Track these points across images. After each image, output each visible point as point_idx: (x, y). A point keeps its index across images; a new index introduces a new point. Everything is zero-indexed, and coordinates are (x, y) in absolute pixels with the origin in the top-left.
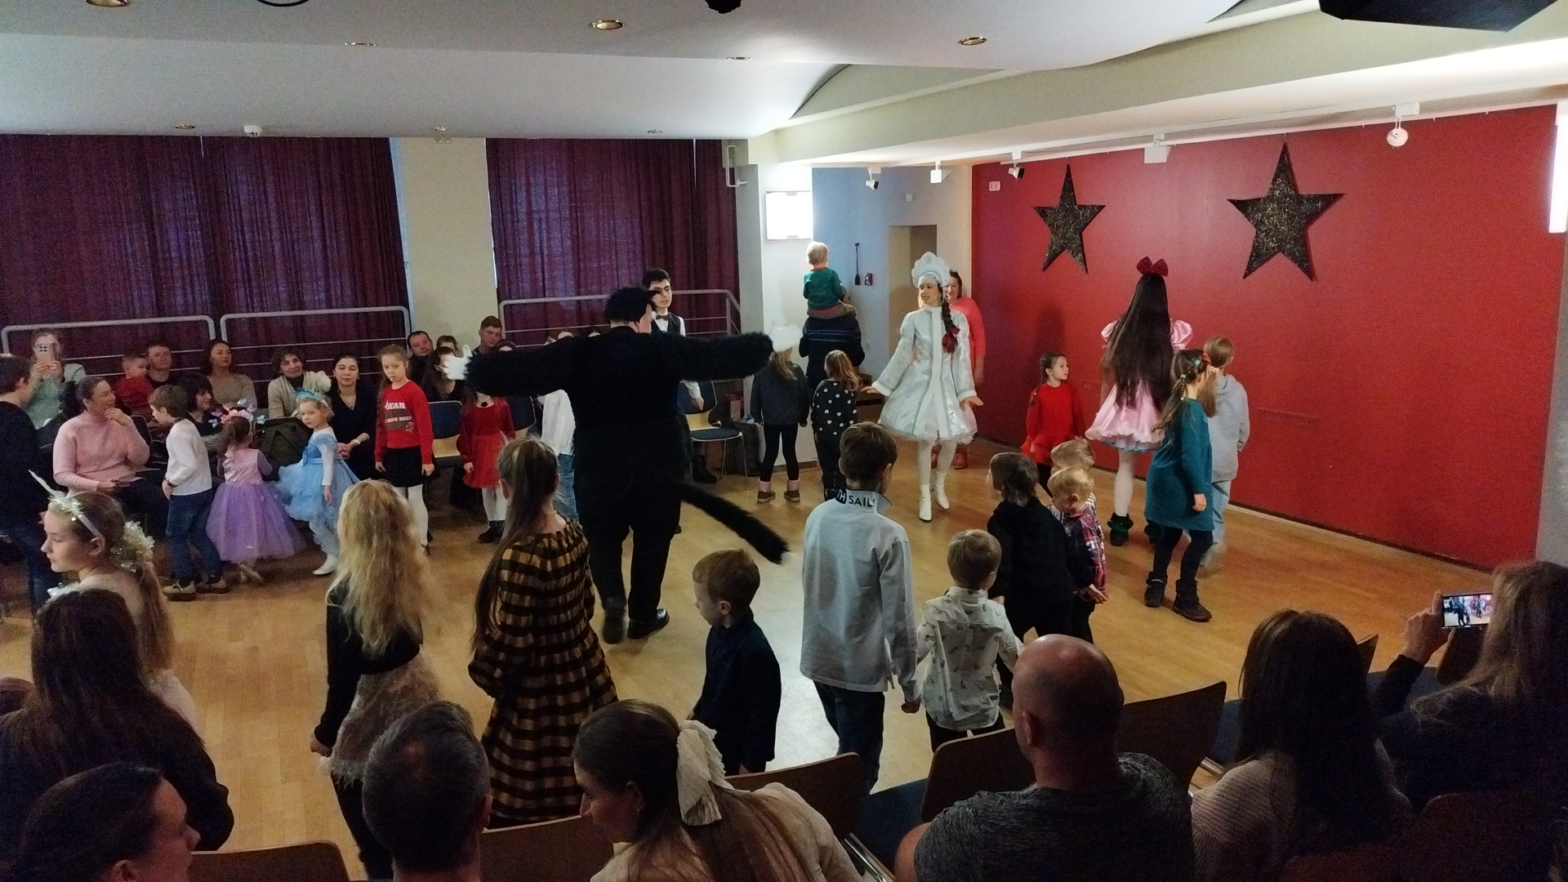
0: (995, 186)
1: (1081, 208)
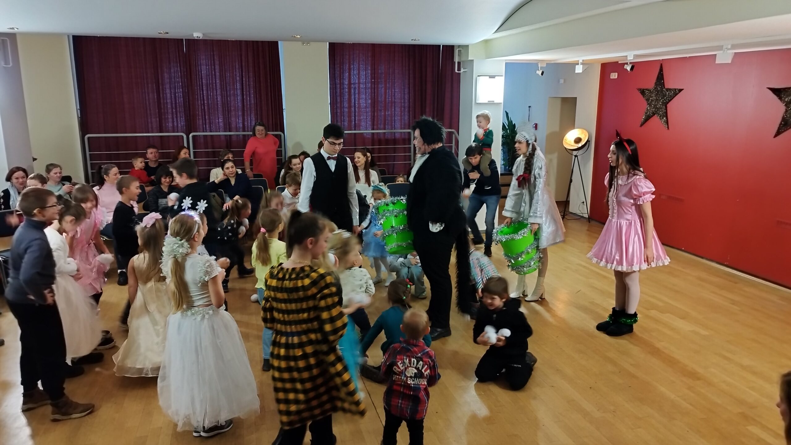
0: (614, 76)
1: (667, 90)
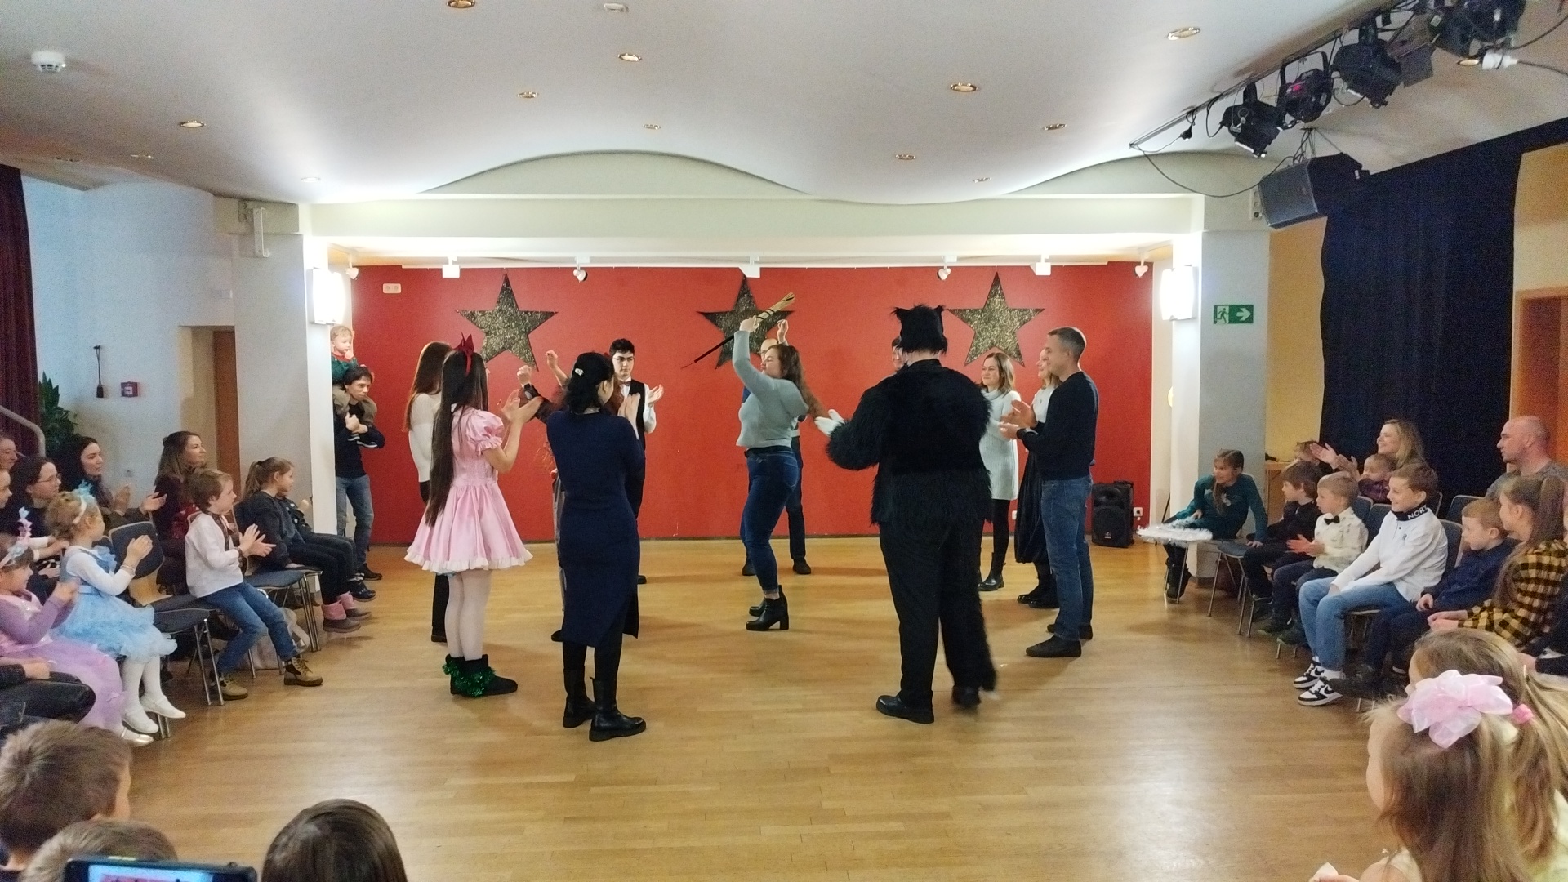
0: (392, 289)
1: (526, 313)
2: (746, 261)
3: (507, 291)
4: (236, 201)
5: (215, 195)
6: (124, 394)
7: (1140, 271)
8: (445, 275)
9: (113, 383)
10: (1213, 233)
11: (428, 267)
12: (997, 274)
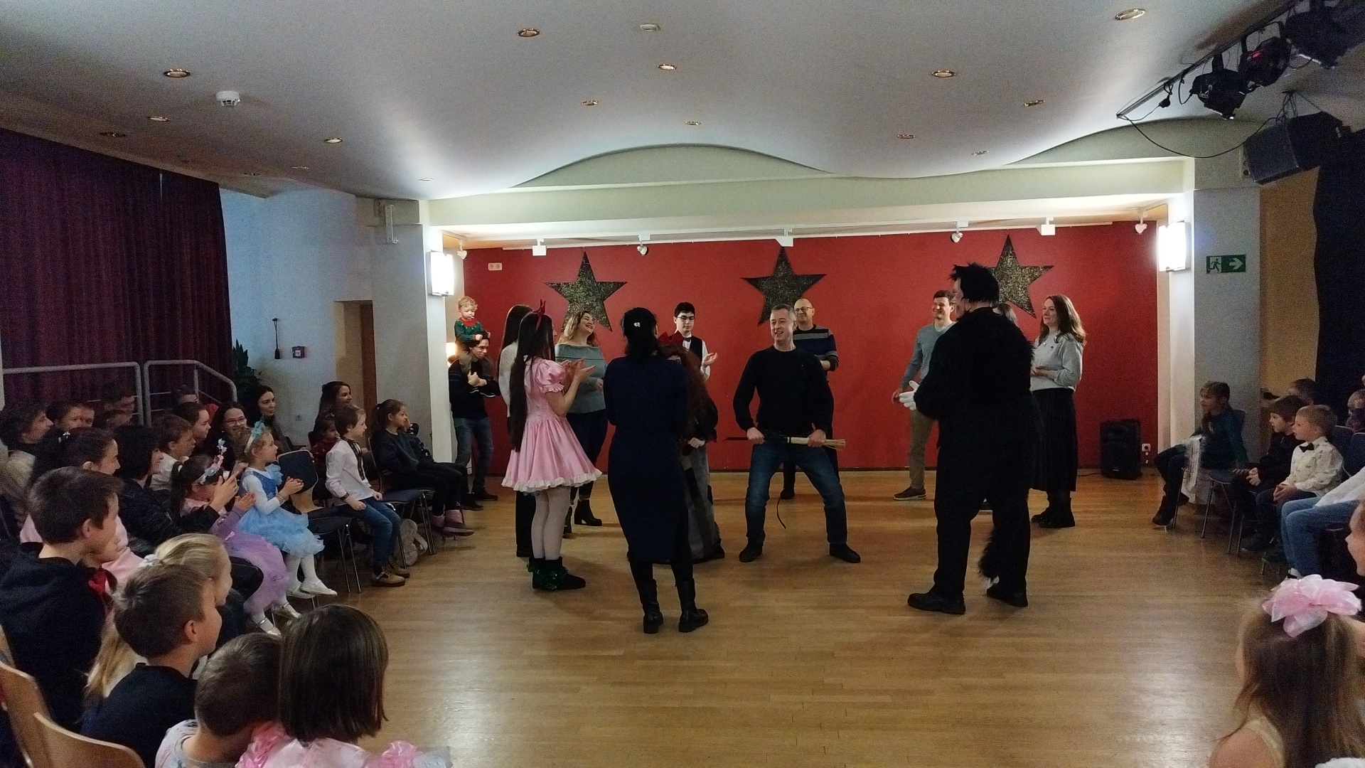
0: (496, 267)
1: (601, 283)
2: (781, 233)
3: (586, 268)
4: (372, 200)
5: (358, 196)
6: (294, 357)
7: (1140, 228)
8: (534, 254)
9: (286, 347)
10: (1204, 191)
11: (523, 248)
12: (1008, 236)
